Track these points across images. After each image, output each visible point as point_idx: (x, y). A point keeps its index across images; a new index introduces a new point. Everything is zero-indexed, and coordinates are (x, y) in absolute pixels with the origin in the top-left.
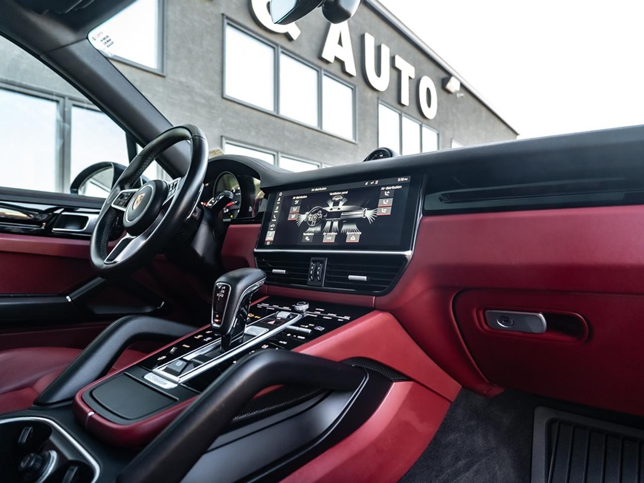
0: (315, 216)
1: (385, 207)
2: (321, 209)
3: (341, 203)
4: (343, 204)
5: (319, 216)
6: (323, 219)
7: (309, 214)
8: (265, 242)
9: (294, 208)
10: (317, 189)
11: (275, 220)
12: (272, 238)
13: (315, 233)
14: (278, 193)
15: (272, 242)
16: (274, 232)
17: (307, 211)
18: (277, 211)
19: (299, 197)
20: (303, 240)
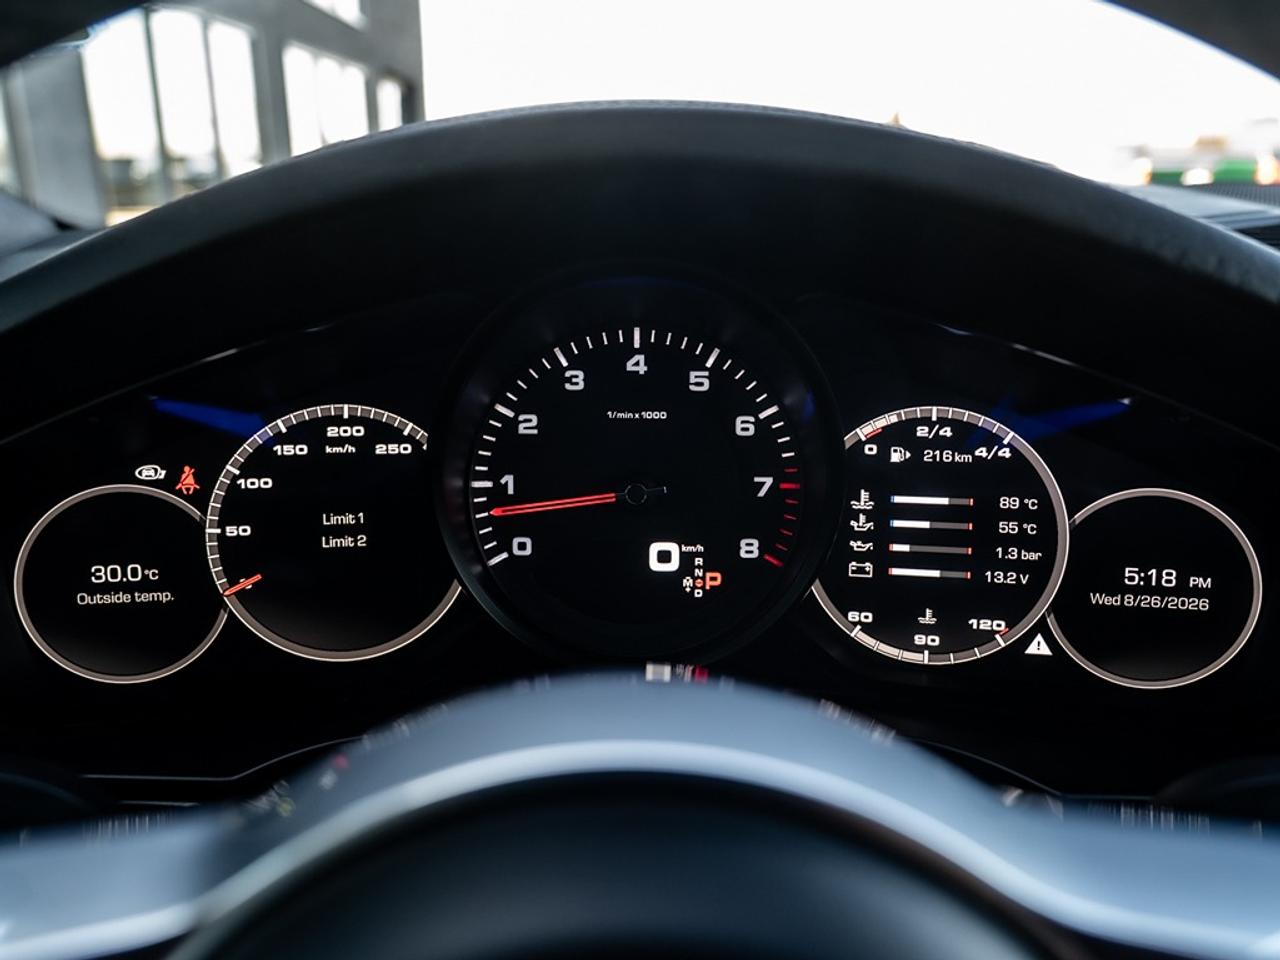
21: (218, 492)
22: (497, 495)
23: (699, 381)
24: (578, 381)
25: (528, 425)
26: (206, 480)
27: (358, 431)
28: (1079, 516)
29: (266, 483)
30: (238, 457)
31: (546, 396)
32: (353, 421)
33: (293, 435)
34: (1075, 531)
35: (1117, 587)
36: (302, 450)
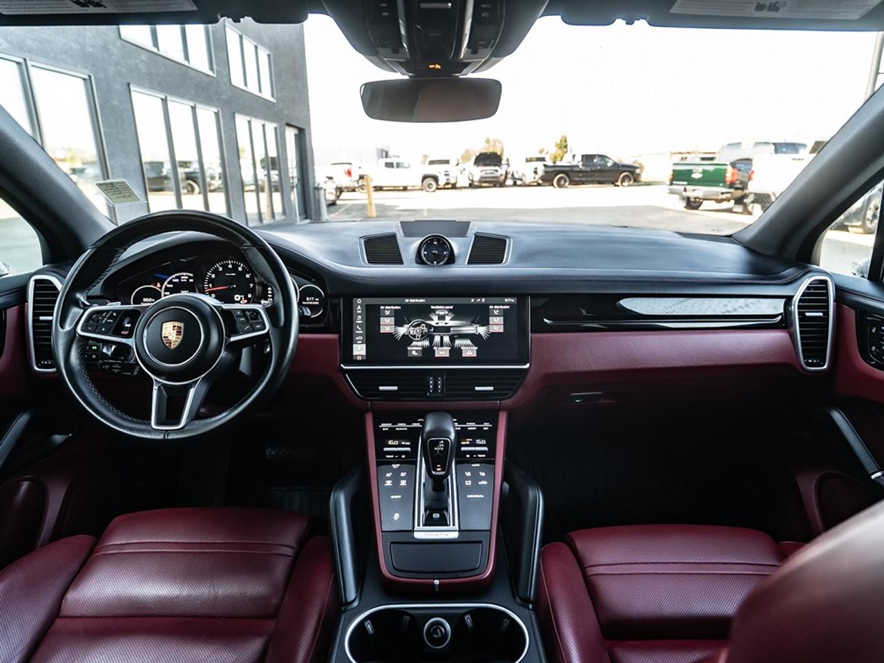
0: (418, 330)
1: (497, 325)
2: (423, 323)
3: (448, 318)
4: (450, 318)
5: (423, 330)
6: (430, 333)
7: (410, 327)
8: (354, 358)
9: (385, 319)
10: (412, 301)
11: (361, 332)
12: (364, 353)
13: (423, 348)
14: (354, 299)
15: (365, 358)
16: (364, 346)
17: (406, 323)
18: (361, 322)
19: (389, 307)
20: (409, 355)
21: (164, 287)
22: (209, 287)
23: (240, 269)
24: (221, 269)
25: (213, 276)
26: (162, 285)
27: (187, 278)
28: (300, 289)
29: (171, 286)
30: (167, 281)
31: (216, 271)
32: (186, 276)
33: (176, 278)
35: (306, 301)
36: (177, 280)
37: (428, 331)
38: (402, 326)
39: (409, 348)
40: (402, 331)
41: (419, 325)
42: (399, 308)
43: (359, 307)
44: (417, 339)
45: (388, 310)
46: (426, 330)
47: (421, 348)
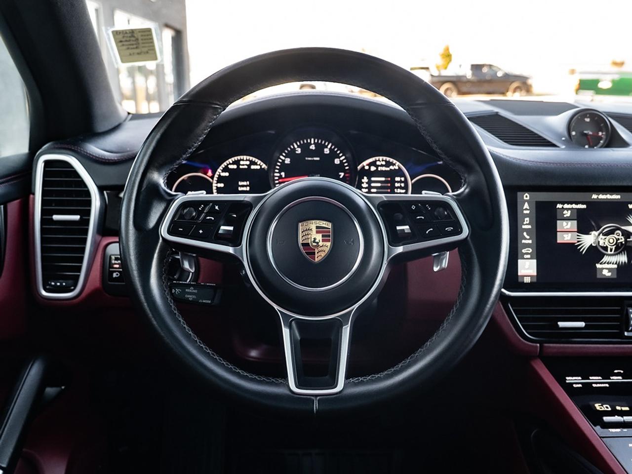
0: (611, 238)
2: (618, 229)
5: (618, 240)
6: (628, 244)
7: (599, 235)
8: (520, 280)
9: (565, 223)
10: (602, 197)
11: (530, 242)
12: (533, 272)
13: (618, 265)
14: (519, 194)
15: (535, 280)
16: (534, 261)
17: (595, 230)
18: (529, 227)
19: (569, 206)
20: (599, 276)
21: (216, 176)
22: (280, 177)
23: (327, 151)
24: (299, 151)
25: (288, 161)
26: (214, 173)
27: (248, 163)
28: (413, 181)
29: (227, 174)
30: (221, 168)
31: (292, 154)
32: (247, 160)
33: (234, 163)
34: (413, 185)
36: (235, 167)
37: (626, 241)
38: (587, 233)
39: (598, 266)
40: (588, 240)
41: (611, 232)
42: (584, 206)
43: (526, 206)
44: (609, 252)
45: (568, 209)
46: (622, 240)
47: (616, 266)
